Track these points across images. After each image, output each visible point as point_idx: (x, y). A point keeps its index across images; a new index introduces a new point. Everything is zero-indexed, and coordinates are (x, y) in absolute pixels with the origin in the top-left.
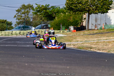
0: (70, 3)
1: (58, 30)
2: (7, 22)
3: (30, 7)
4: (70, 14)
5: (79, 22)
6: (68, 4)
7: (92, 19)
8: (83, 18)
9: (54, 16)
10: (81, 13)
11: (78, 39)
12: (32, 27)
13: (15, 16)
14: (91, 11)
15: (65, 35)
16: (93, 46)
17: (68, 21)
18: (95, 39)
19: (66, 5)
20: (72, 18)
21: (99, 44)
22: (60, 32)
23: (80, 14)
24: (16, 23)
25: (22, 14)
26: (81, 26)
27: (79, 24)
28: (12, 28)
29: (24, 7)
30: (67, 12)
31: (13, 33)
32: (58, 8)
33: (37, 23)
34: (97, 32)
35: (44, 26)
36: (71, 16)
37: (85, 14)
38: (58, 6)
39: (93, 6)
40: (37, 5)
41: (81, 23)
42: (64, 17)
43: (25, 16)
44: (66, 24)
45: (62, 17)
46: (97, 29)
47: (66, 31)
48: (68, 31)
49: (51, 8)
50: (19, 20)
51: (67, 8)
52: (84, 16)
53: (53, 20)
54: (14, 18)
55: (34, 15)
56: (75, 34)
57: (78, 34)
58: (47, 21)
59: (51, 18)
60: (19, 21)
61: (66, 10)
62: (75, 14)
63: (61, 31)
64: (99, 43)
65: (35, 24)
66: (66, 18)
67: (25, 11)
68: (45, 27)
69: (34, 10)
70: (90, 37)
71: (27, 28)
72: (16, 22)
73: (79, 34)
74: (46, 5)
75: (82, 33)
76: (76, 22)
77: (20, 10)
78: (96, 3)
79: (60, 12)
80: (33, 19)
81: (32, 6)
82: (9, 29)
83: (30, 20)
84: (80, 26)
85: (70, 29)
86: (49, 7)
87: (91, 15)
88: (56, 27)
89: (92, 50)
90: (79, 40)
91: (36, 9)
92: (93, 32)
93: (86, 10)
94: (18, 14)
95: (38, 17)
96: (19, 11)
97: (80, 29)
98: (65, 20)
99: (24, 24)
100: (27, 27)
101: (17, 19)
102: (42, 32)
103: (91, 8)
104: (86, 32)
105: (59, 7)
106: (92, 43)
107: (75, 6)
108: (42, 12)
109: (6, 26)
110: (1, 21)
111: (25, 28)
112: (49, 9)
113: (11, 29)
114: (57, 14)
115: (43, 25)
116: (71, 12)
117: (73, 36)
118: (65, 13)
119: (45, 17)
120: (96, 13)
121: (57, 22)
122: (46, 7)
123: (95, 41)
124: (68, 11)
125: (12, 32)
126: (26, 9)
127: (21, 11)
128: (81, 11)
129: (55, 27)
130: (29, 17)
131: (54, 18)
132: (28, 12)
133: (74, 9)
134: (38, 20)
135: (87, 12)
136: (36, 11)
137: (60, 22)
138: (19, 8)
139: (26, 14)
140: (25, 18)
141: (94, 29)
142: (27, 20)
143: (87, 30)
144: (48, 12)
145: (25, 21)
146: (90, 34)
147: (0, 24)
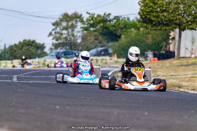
0: (148, 11)
2: (36, 43)
3: (77, 17)
4: (148, 30)
5: (163, 44)
6: (143, 13)
7: (185, 39)
8: (171, 37)
9: (118, 34)
10: (167, 28)
11: (159, 73)
13: (50, 34)
14: (184, 25)
16: (184, 84)
17: (144, 43)
18: (189, 73)
19: (139, 13)
20: (150, 38)
21: (194, 81)
23: (166, 30)
24: (51, 47)
25: (63, 30)
26: (167, 52)
27: (163, 49)
28: (45, 55)
29: (66, 17)
30: (142, 27)
31: (46, 63)
32: (126, 19)
33: (89, 46)
34: (194, 62)
35: (101, 51)
36: (149, 33)
37: (173, 31)
38: (126, 17)
39: (188, 16)
40: (89, 14)
41: (166, 46)
42: (136, 34)
43: (68, 33)
45: (133, 35)
46: (195, 57)
49: (114, 19)
50: (57, 40)
51: (142, 20)
52: (172, 34)
53: (117, 41)
54: (49, 36)
55: (85, 32)
56: (154, 65)
57: (160, 64)
58: (108, 42)
59: (114, 37)
60: (57, 42)
61: (140, 24)
62: (156, 30)
64: (194, 79)
65: (85, 48)
66: (139, 37)
67: (68, 25)
68: (103, 53)
69: (83, 24)
70: (180, 69)
71: (72, 54)
72: (53, 43)
73: (162, 64)
74: (105, 14)
75: (167, 63)
76: (158, 44)
77: (59, 22)
78: (193, 12)
79: (130, 27)
80: (83, 38)
81: (81, 15)
82: (40, 56)
83: (77, 39)
84: (164, 52)
85: (147, 57)
86: (111, 18)
87: (185, 31)
88: (122, 53)
89: (180, 90)
90: (161, 73)
91: (87, 21)
92: (188, 62)
93: (177, 24)
94: (55, 31)
95: (91, 34)
96: (57, 26)
97: (165, 56)
98: (138, 41)
99: (65, 47)
100: (70, 53)
101: (53, 39)
102: (97, 61)
103: (184, 19)
104: (174, 62)
105: (128, 19)
106: (182, 78)
107: (155, 16)
108: (98, 27)
109: (34, 52)
110: (25, 42)
111: (68, 54)
112: (110, 21)
113: (43, 57)
114: (124, 30)
115: (100, 49)
116: (148, 27)
118: (138, 29)
119: (104, 35)
120: (192, 29)
121: (125, 45)
122: (104, 17)
123: (188, 75)
124: (143, 25)
125: (45, 61)
126: (69, 21)
127: (61, 24)
128: (167, 25)
129: (120, 53)
130: (75, 35)
131: (119, 37)
132: (73, 27)
133: (154, 21)
134: (91, 41)
135: (177, 26)
136: (88, 24)
137: (129, 45)
138: (58, 20)
139: (70, 30)
140: (69, 37)
141: (190, 57)
142: (72, 41)
143: (177, 59)
144: (109, 27)
145: (67, 42)
146: (181, 66)
147: (24, 48)
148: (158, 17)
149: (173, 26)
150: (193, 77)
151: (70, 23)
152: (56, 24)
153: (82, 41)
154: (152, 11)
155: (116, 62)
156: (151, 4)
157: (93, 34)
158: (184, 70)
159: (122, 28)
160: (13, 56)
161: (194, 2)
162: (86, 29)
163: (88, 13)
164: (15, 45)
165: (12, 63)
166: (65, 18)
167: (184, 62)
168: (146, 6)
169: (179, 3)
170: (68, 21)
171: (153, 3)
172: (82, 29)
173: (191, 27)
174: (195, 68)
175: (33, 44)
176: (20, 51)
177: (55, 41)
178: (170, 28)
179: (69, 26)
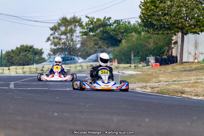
0: (149, 14)
1: (128, 63)
2: (34, 49)
3: (76, 21)
4: (149, 34)
5: (165, 48)
6: (144, 17)
7: (188, 43)
8: (173, 42)
9: (119, 38)
10: (169, 32)
11: (161, 79)
12: (79, 59)
13: (48, 39)
14: (187, 29)
15: (139, 73)
16: (187, 89)
17: (145, 48)
18: (192, 78)
19: (140, 17)
20: (152, 42)
21: (197, 86)
22: (130, 66)
23: (167, 34)
24: (50, 52)
25: (61, 35)
26: (169, 57)
27: (165, 53)
28: (43, 60)
29: (65, 21)
30: (143, 31)
31: (44, 69)
32: (127, 23)
33: (89, 52)
34: (198, 67)
36: (150, 38)
37: (176, 35)
40: (89, 18)
41: (168, 51)
42: (138, 39)
43: (67, 37)
44: (141, 53)
45: (134, 39)
46: (198, 62)
47: (141, 65)
48: (145, 65)
49: (114, 23)
50: (55, 45)
51: (143, 24)
52: (174, 38)
53: (118, 46)
54: (47, 42)
55: (84, 36)
56: (156, 70)
57: (162, 70)
58: (108, 48)
59: (114, 42)
60: (55, 48)
61: (141, 28)
62: (158, 34)
63: (133, 65)
64: (197, 84)
65: (84, 53)
66: (141, 41)
67: (66, 30)
69: (82, 28)
70: (183, 75)
71: (71, 59)
72: (51, 49)
73: (164, 70)
74: (105, 18)
75: (169, 68)
76: (160, 49)
77: (58, 27)
78: (196, 15)
79: (130, 31)
80: (82, 44)
81: (80, 19)
82: (38, 62)
83: (76, 44)
84: (166, 57)
85: (149, 62)
86: (111, 22)
87: (187, 35)
88: (123, 58)
89: (183, 96)
90: (164, 79)
91: (86, 26)
92: (191, 67)
93: (179, 28)
94: (53, 36)
95: (91, 39)
96: (56, 30)
97: (168, 61)
98: (140, 46)
99: (64, 53)
101: (51, 44)
103: (187, 23)
104: (177, 67)
105: (129, 23)
106: (185, 84)
107: (156, 20)
108: (98, 31)
109: (32, 57)
110: (23, 48)
111: (67, 60)
112: (110, 25)
113: (41, 63)
116: (149, 31)
117: (152, 73)
118: (139, 33)
119: (104, 39)
120: (195, 33)
121: (125, 50)
122: (104, 21)
123: (191, 80)
124: (145, 29)
125: (43, 67)
126: (68, 26)
127: (59, 29)
128: (169, 29)
129: (121, 59)
130: (74, 40)
131: (120, 41)
132: (72, 32)
133: (155, 25)
134: (91, 46)
135: (180, 30)
136: (87, 29)
137: (130, 50)
138: (56, 24)
139: (69, 35)
140: (67, 43)
141: (193, 62)
142: (71, 46)
143: (179, 64)
144: (109, 31)
145: (66, 47)
146: (184, 71)
147: (22, 54)
148: (160, 20)
149: (176, 29)
150: (196, 82)
151: (69, 28)
152: (54, 29)
153: (81, 46)
154: (153, 15)
155: (117, 68)
156: (153, 7)
157: (93, 39)
158: (187, 75)
159: (123, 33)
160: (10, 62)
161: (197, 5)
162: (85, 34)
163: (87, 17)
164: (12, 51)
165: (9, 69)
166: (64, 23)
167: (187, 67)
168: (147, 9)
169: (181, 6)
170: (66, 26)
171: (155, 6)
172: (81, 34)
173: (194, 30)
174: (198, 74)
175: (31, 50)
176: (17, 58)
177: (53, 47)
178: (173, 31)
179: (68, 31)
